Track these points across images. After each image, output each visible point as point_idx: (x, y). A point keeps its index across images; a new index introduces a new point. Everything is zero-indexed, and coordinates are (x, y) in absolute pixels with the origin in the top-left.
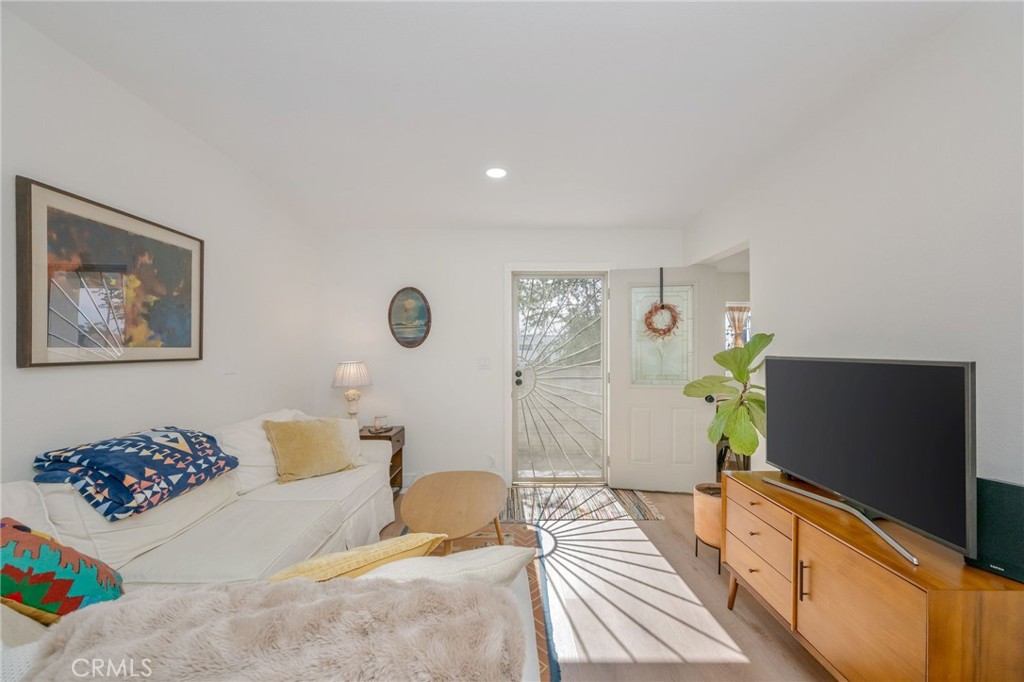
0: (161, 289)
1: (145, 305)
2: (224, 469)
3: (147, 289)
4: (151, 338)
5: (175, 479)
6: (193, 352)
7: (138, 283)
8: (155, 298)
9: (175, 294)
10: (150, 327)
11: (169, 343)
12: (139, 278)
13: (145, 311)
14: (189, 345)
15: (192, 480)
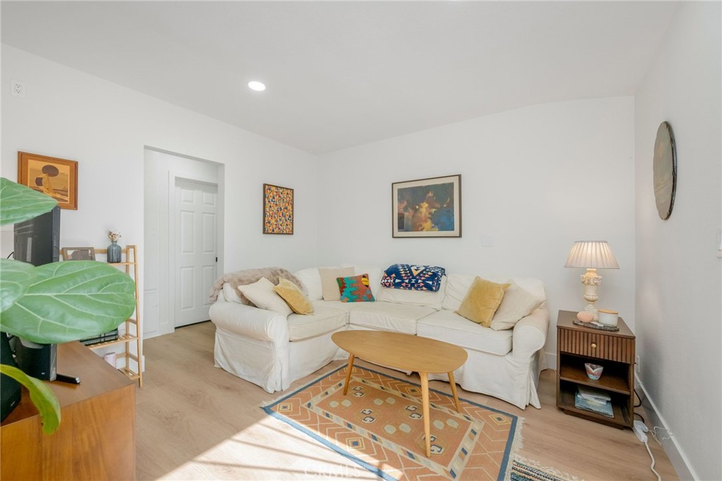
0: (438, 206)
1: (430, 213)
2: (422, 287)
3: (431, 207)
4: (433, 227)
5: (397, 281)
6: (456, 232)
7: (427, 205)
8: (434, 210)
9: (445, 206)
10: (432, 223)
11: (441, 229)
12: (427, 203)
13: (430, 216)
14: (453, 230)
15: (404, 284)
